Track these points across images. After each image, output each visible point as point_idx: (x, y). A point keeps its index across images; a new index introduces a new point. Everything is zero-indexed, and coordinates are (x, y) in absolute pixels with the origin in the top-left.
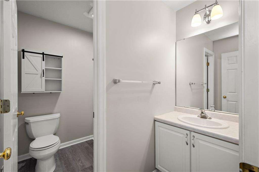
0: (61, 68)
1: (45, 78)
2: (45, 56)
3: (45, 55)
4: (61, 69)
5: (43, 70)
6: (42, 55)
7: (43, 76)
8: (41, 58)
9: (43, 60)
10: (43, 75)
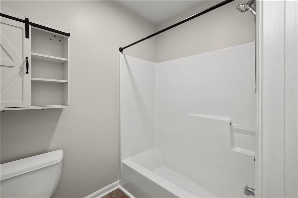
0: (67, 58)
1: (32, 77)
2: (32, 28)
3: (30, 26)
4: (66, 60)
5: (27, 58)
6: (24, 24)
7: (27, 73)
8: (21, 30)
9: (27, 36)
10: (25, 70)
